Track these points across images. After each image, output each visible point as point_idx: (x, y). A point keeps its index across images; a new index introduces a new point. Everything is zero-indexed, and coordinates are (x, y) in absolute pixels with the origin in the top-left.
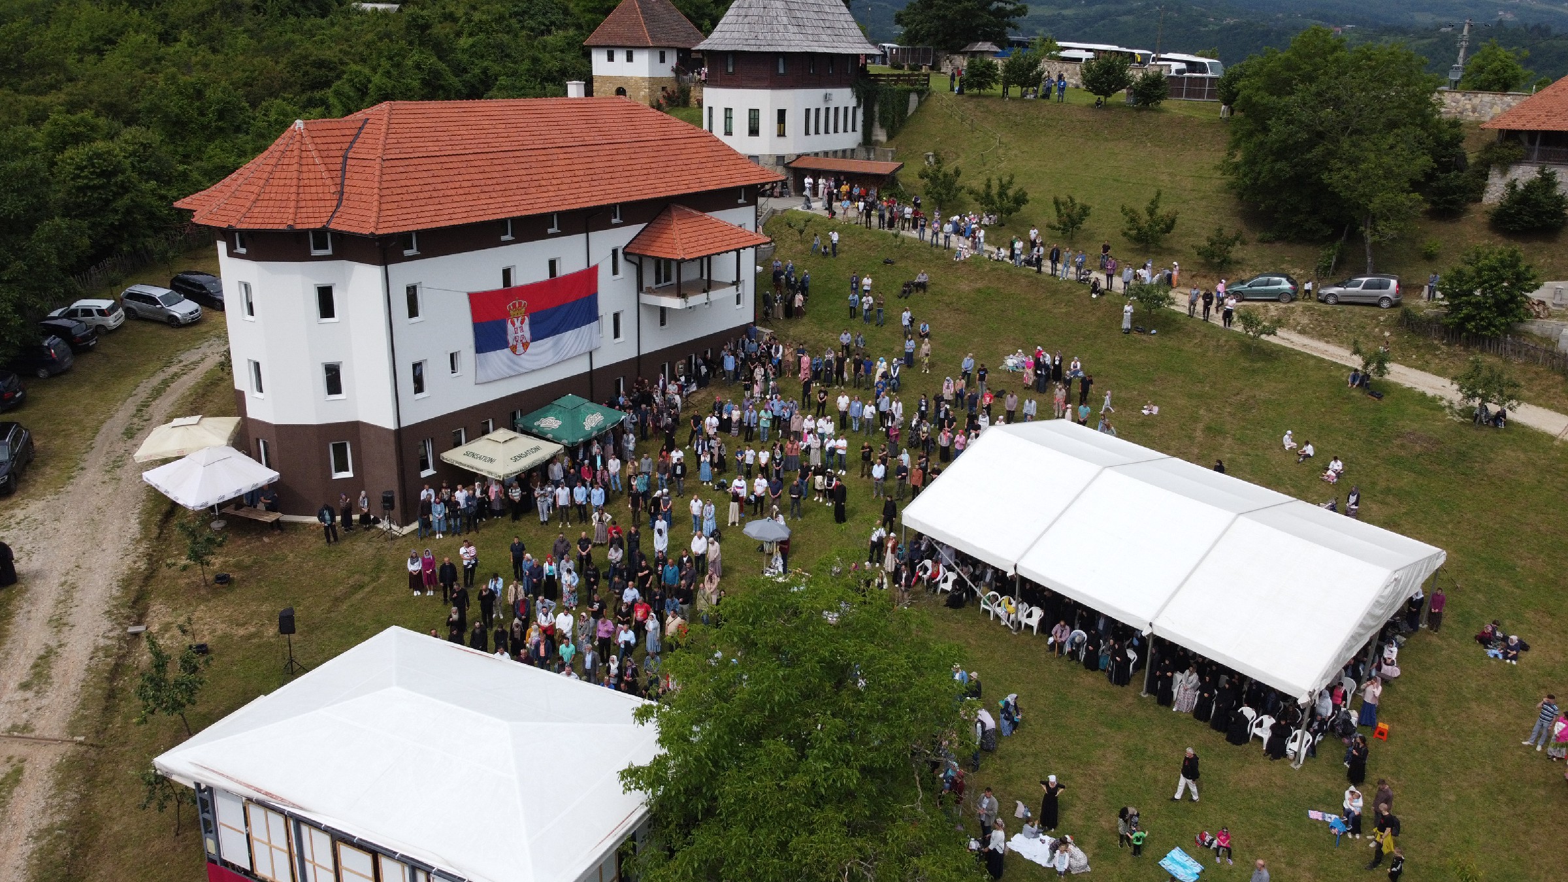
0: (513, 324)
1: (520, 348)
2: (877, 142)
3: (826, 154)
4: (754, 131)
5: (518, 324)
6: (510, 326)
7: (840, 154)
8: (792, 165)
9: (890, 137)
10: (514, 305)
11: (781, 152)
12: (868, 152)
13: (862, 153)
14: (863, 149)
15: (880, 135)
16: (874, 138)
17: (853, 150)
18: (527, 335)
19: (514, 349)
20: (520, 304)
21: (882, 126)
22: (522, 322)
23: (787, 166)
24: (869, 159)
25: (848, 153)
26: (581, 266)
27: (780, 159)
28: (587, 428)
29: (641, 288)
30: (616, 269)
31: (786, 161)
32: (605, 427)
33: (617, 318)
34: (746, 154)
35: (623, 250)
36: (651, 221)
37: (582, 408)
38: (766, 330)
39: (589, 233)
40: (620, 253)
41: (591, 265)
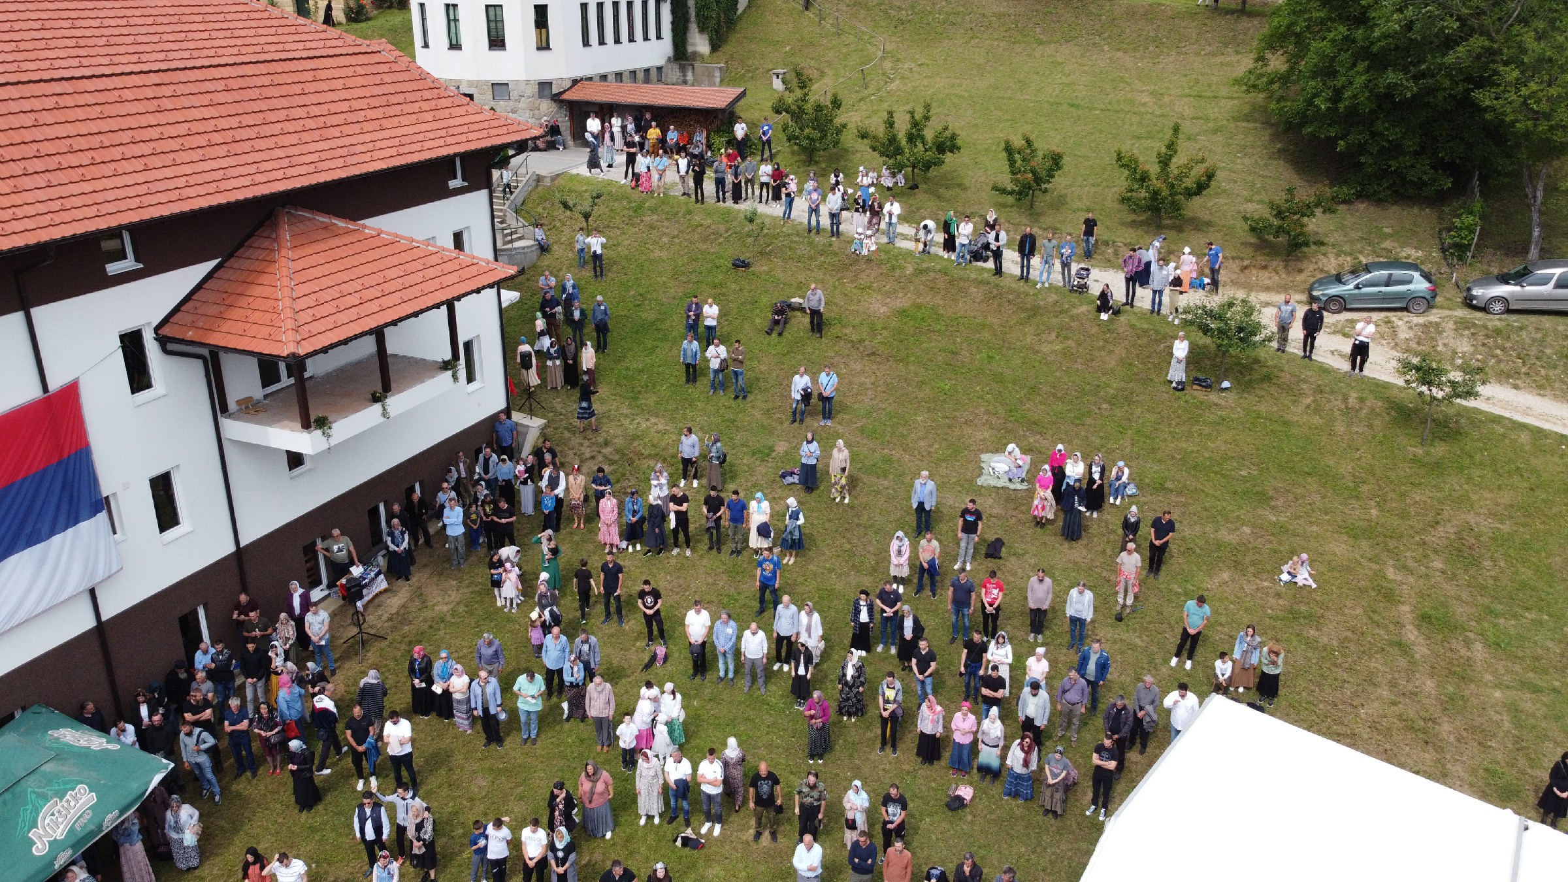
2: (696, 55)
3: (619, 76)
4: (497, 41)
7: (640, 76)
8: (565, 97)
9: (715, 47)
11: (546, 76)
12: (683, 69)
13: (674, 73)
14: (676, 67)
15: (699, 44)
16: (690, 49)
17: (659, 69)
21: (702, 30)
23: (557, 98)
24: (685, 82)
25: (653, 73)
26: (24, 393)
27: (544, 86)
28: (40, 849)
29: (224, 409)
30: (139, 378)
31: (555, 90)
32: (100, 828)
33: (162, 488)
34: (487, 81)
35: (157, 329)
36: (228, 257)
37: (31, 781)
38: (532, 425)
39: (36, 312)
40: (149, 338)
41: (54, 385)
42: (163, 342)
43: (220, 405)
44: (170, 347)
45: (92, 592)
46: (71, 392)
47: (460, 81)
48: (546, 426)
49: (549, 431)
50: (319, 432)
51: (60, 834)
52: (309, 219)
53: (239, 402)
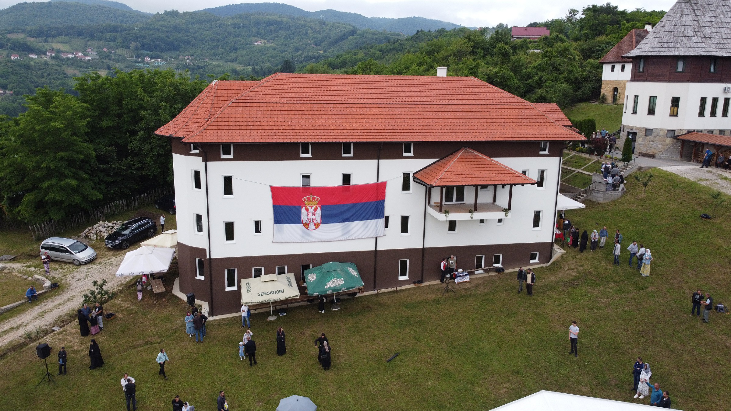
0: (307, 210)
1: (312, 226)
4: (651, 112)
5: (311, 210)
6: (303, 210)
8: (680, 138)
10: (309, 199)
11: (673, 128)
18: (318, 219)
19: (306, 226)
20: (314, 198)
22: (315, 210)
23: (675, 138)
26: (372, 180)
27: (670, 132)
28: (327, 287)
29: (429, 203)
30: (406, 187)
31: (676, 134)
32: (340, 290)
33: (405, 220)
34: (643, 128)
35: (414, 174)
36: (443, 159)
37: (334, 273)
38: (558, 251)
39: (380, 160)
40: (411, 176)
41: (380, 181)
42: (414, 178)
43: (428, 201)
44: (415, 180)
45: (376, 238)
46: (384, 184)
47: (633, 127)
48: (565, 254)
49: (565, 256)
50: (444, 214)
51: (332, 286)
52: (471, 152)
53: (435, 203)
